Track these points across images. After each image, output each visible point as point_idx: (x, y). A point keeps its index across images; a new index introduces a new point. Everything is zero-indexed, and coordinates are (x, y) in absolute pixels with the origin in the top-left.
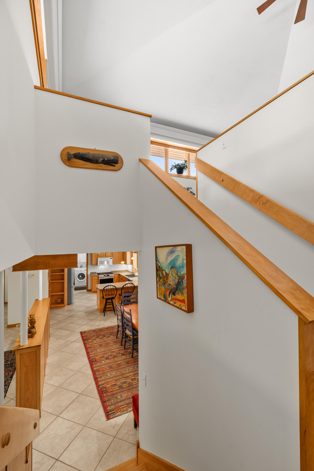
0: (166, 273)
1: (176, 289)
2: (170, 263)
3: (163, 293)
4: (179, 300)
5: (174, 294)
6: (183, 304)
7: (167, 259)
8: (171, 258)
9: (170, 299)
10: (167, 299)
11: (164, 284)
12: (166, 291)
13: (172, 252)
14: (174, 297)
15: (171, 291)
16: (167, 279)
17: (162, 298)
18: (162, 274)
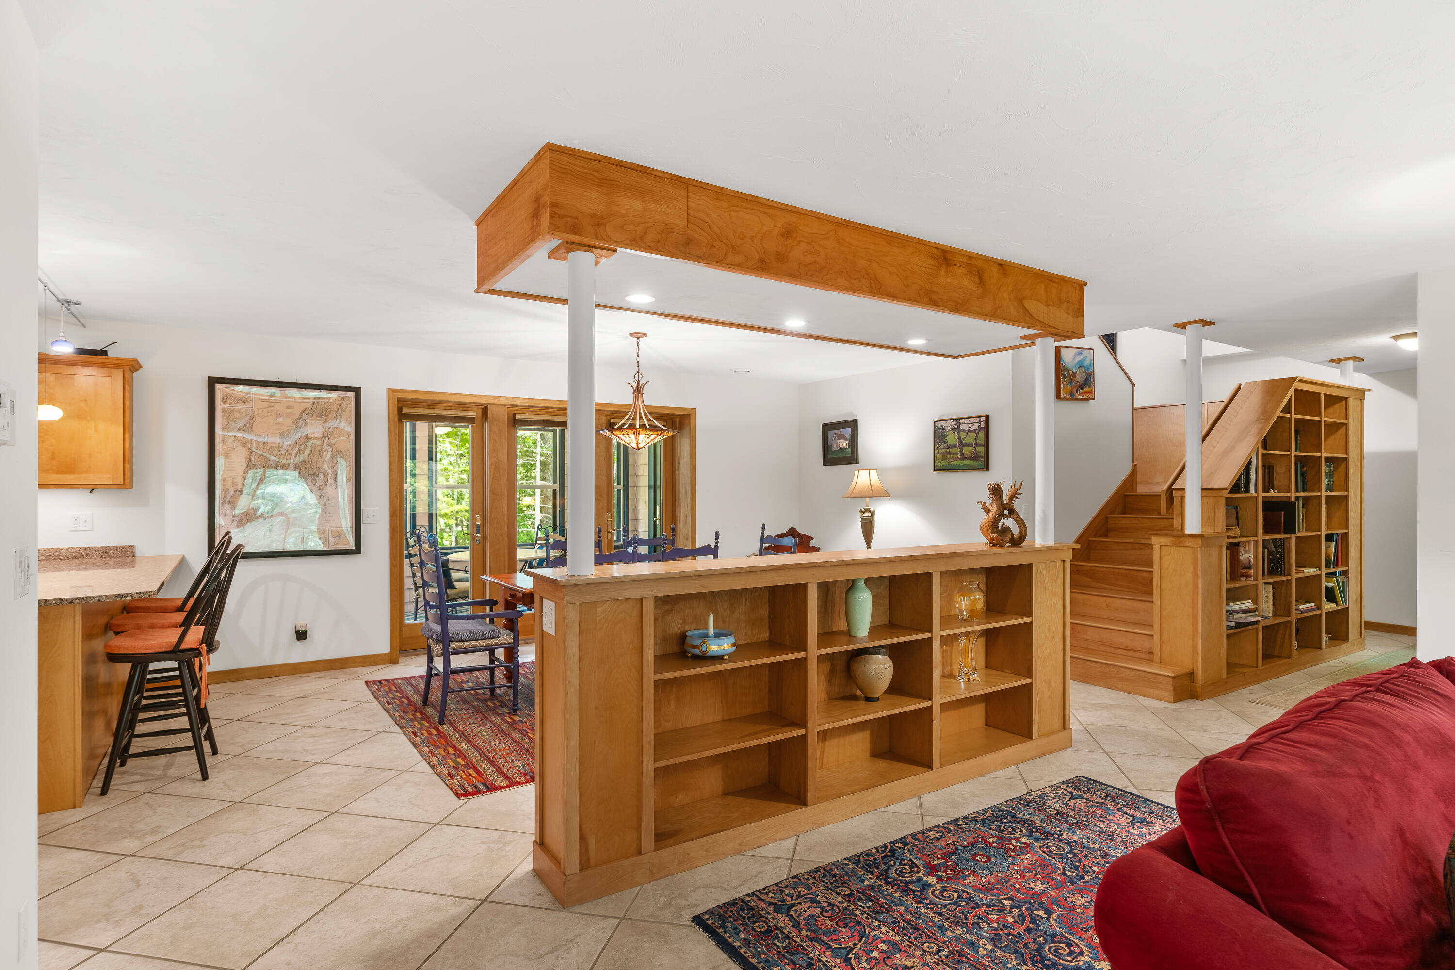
0: (1073, 372)
1: (1084, 384)
2: (1078, 363)
3: (1069, 391)
4: (1087, 393)
5: (1082, 389)
6: (1091, 394)
7: (1074, 359)
8: (1079, 359)
9: (1077, 395)
10: (1074, 395)
11: (1070, 382)
12: (1073, 388)
13: (1080, 353)
14: (1081, 391)
15: (1079, 387)
16: (1074, 377)
17: (1068, 397)
18: (1068, 373)
